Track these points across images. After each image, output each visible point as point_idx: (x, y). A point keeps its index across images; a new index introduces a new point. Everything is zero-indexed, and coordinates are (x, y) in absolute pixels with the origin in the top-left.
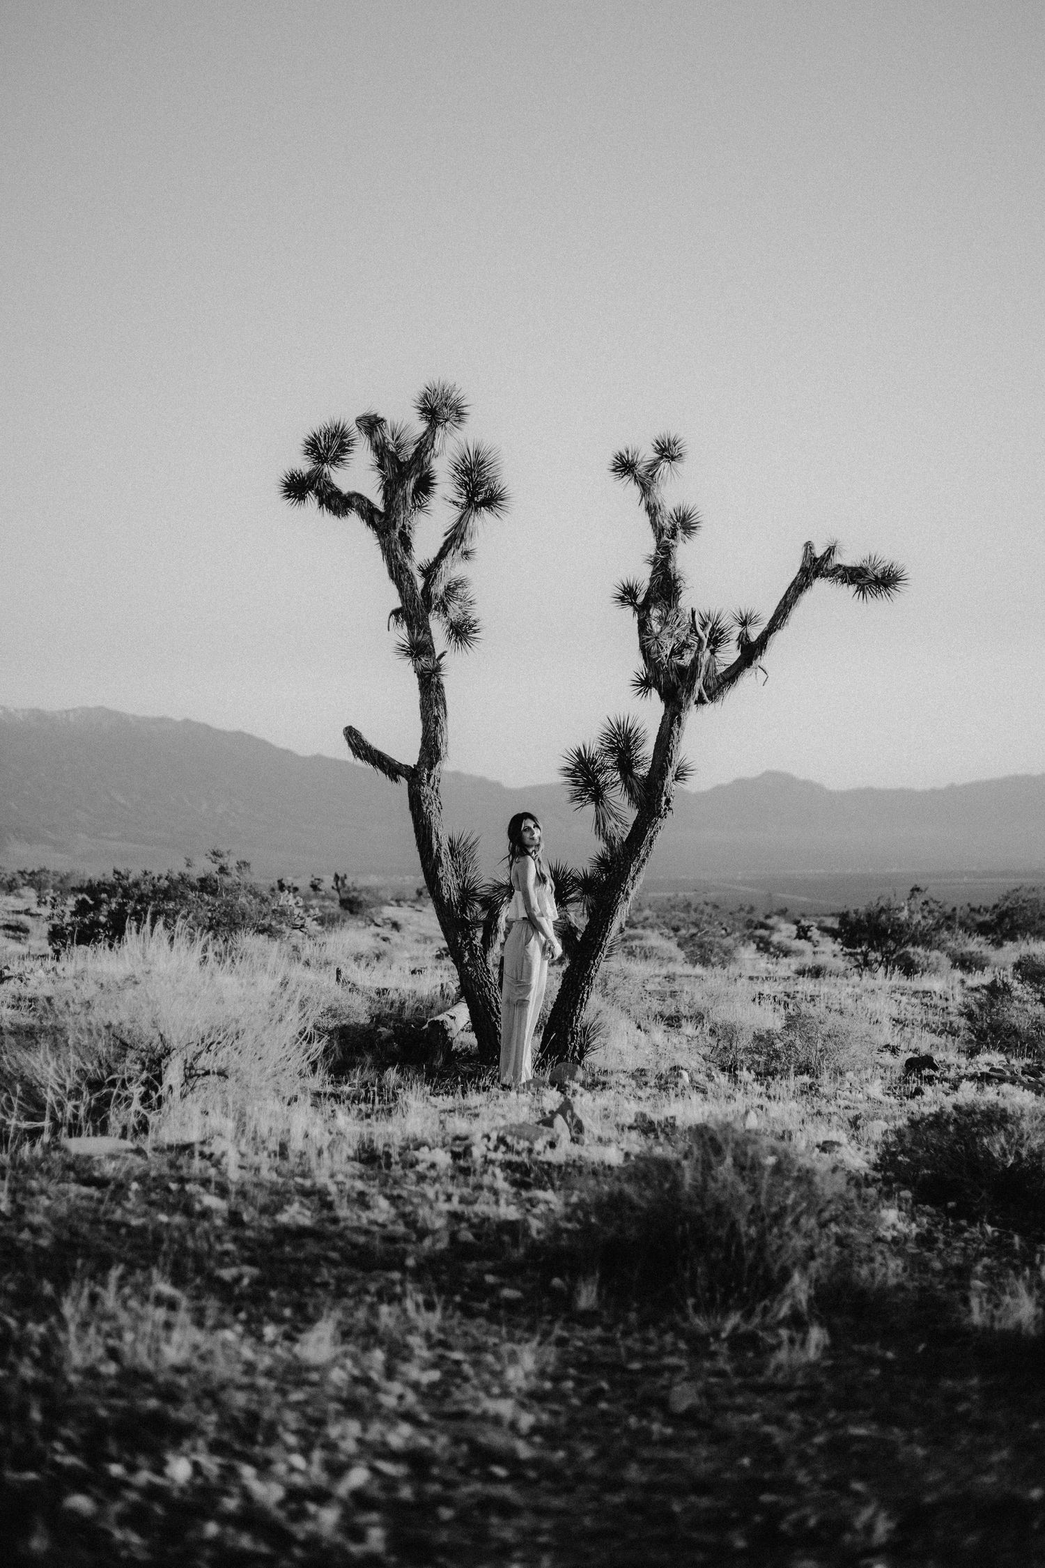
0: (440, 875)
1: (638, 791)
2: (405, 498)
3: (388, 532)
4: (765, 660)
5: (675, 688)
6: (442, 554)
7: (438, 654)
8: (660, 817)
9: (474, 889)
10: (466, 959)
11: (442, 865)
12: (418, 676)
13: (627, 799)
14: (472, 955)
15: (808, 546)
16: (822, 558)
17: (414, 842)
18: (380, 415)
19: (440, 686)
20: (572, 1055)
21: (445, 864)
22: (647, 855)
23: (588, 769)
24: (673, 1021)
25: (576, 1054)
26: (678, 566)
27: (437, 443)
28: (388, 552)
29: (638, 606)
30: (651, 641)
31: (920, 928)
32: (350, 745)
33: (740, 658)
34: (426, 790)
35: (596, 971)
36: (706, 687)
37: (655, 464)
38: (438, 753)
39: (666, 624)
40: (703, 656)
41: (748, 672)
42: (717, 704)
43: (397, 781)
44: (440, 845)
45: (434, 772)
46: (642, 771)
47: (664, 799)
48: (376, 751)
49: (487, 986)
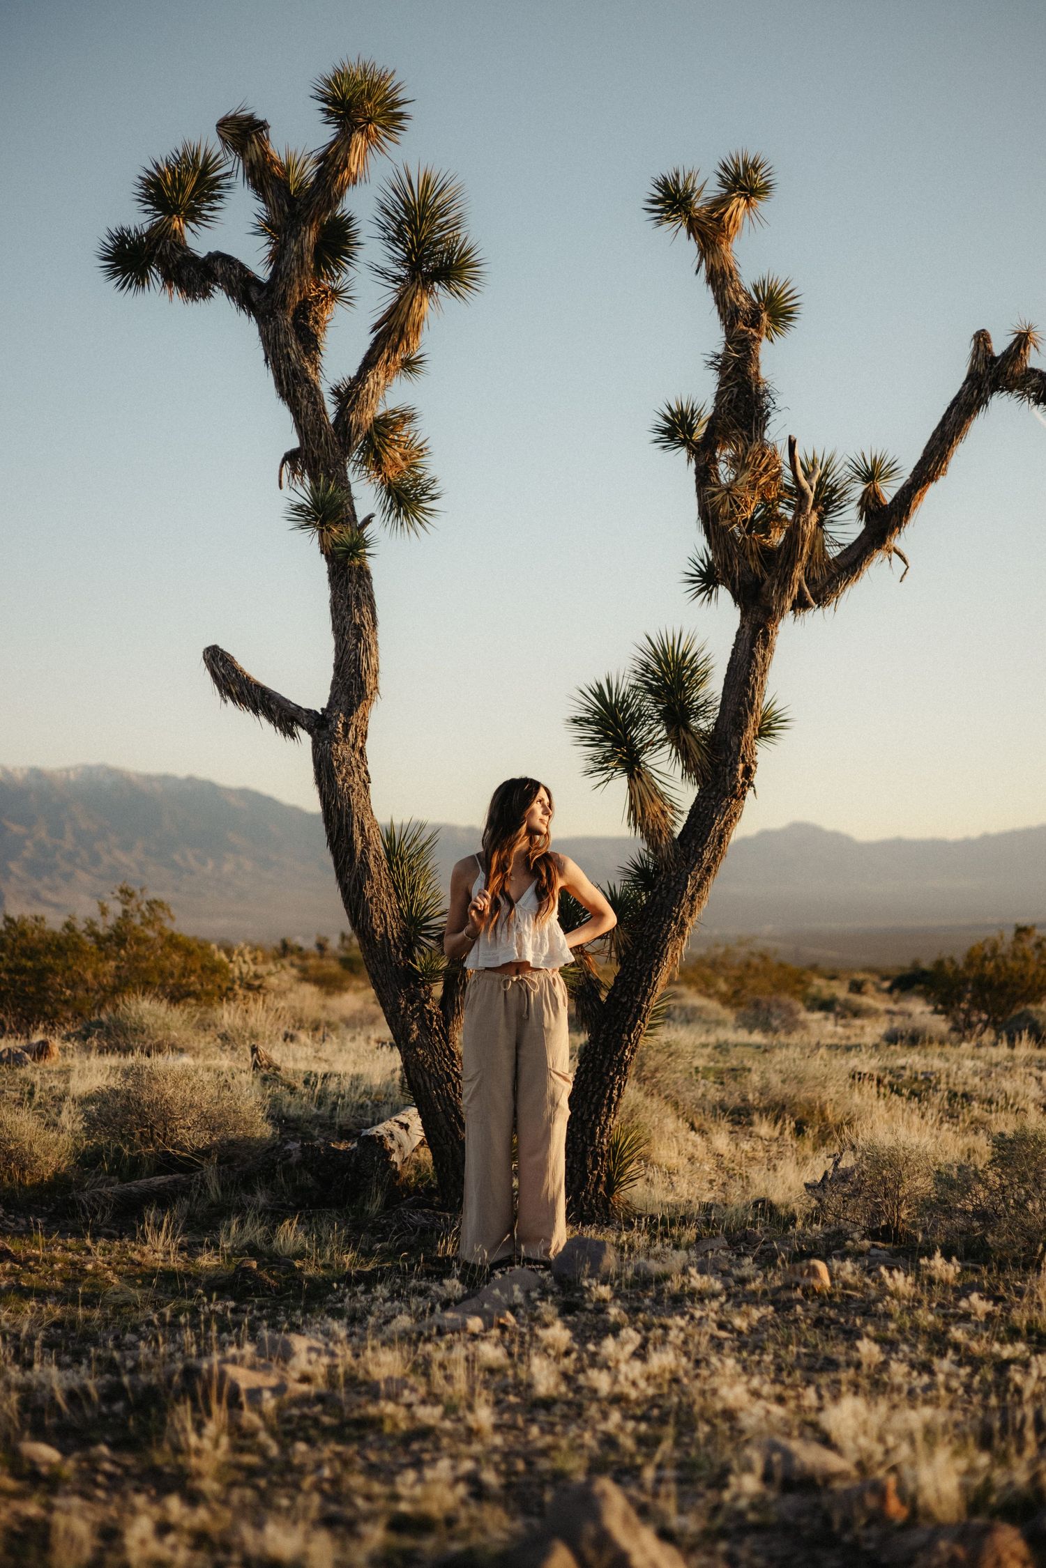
0: (368, 894)
1: (698, 756)
2: (300, 257)
3: (272, 314)
4: (906, 538)
5: (759, 583)
6: (369, 363)
7: (360, 520)
8: (735, 796)
9: (428, 919)
10: (414, 1036)
11: (370, 877)
12: (327, 559)
13: (679, 768)
14: (425, 1028)
15: (982, 338)
16: (1005, 355)
17: (324, 838)
18: (260, 117)
19: (364, 575)
20: (595, 1190)
21: (376, 876)
22: (714, 859)
23: (615, 718)
24: (740, 1116)
25: (601, 1189)
26: (763, 373)
27: (353, 158)
28: (275, 353)
29: (697, 444)
30: (718, 498)
31: (1038, 980)
32: (214, 674)
33: (863, 532)
34: (342, 750)
35: (633, 1052)
36: (810, 581)
37: (722, 202)
38: (362, 687)
39: (745, 467)
40: (806, 522)
41: (879, 556)
42: (827, 609)
43: (293, 736)
44: (367, 843)
45: (354, 719)
46: (704, 724)
47: (741, 766)
48: (258, 686)
49: (450, 1079)
